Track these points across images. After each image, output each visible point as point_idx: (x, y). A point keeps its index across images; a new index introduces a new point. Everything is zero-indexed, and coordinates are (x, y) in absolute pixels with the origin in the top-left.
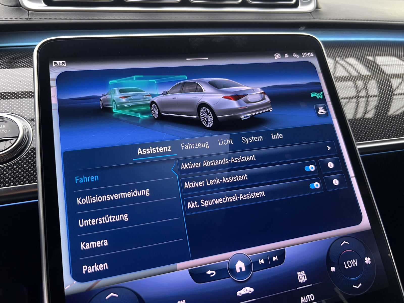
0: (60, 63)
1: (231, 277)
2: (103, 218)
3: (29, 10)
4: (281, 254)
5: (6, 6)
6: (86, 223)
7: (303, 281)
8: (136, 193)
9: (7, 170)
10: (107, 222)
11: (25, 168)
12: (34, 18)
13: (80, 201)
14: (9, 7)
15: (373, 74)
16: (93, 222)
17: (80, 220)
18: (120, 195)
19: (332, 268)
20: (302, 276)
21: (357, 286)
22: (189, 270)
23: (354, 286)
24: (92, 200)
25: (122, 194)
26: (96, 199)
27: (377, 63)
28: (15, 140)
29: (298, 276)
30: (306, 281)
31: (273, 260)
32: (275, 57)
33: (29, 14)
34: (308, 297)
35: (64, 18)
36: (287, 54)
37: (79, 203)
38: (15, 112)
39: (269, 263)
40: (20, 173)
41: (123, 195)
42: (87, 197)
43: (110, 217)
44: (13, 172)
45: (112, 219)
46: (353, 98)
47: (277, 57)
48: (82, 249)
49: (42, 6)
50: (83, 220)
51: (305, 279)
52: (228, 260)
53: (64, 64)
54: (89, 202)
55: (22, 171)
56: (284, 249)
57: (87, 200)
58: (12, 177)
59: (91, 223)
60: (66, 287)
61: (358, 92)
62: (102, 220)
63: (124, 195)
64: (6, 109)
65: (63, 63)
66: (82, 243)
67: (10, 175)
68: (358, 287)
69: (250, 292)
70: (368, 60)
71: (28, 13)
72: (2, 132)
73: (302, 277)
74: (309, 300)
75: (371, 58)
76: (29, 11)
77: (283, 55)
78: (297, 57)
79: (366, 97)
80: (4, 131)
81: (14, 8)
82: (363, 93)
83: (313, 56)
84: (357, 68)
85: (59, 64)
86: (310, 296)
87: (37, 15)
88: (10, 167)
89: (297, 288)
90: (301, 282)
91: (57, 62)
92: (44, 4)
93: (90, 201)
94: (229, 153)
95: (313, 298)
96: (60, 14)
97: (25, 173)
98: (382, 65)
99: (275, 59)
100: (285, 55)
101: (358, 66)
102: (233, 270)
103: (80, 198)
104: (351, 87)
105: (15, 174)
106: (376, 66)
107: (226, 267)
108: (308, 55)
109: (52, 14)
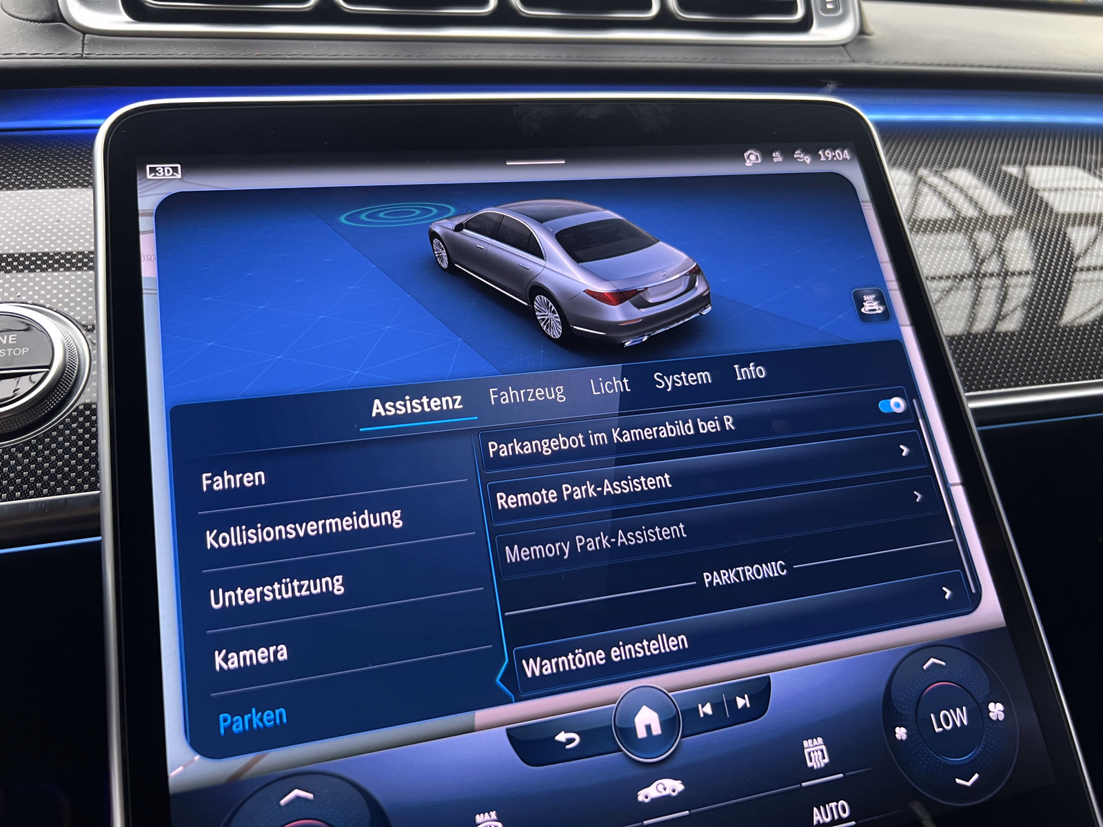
0: (166, 169)
1: (621, 750)
2: (276, 586)
3: (85, 31)
4: (760, 690)
5: (24, 20)
6: (230, 597)
7: (819, 766)
8: (367, 520)
9: (20, 455)
10: (285, 596)
11: (67, 451)
12: (98, 51)
13: (213, 539)
14: (32, 23)
15: (1019, 213)
16: (250, 596)
17: (212, 591)
18: (324, 526)
19: (897, 729)
20: (817, 751)
21: (968, 781)
22: (508, 730)
23: (958, 781)
24: (248, 538)
25: (328, 522)
26: (256, 534)
27: (1030, 184)
28: (42, 375)
29: (806, 751)
30: (826, 765)
31: (737, 707)
32: (745, 161)
33: (86, 42)
34: (831, 809)
35: (180, 54)
36: (777, 153)
37: (211, 545)
38: (42, 302)
39: (726, 715)
40: (53, 465)
41: (330, 524)
42: (232, 529)
43: (296, 583)
44: (34, 461)
45: (300, 591)
46: (963, 277)
47: (752, 162)
48: (218, 668)
49: (119, 21)
50: (220, 590)
51: (824, 758)
52: (615, 705)
53: (177, 172)
54: (240, 543)
55: (60, 458)
56: (769, 677)
57: (234, 537)
58: (33, 473)
59: (243, 598)
60: (172, 771)
61: (979, 261)
62: (273, 591)
63: (334, 524)
64: (19, 294)
65: (175, 169)
66: (217, 653)
67: (26, 468)
68: (969, 784)
69: (674, 791)
70: (1005, 174)
71: (83, 40)
72: (7, 352)
73: (816, 753)
74: (836, 817)
75: (1014, 170)
76: (84, 33)
77: (767, 155)
78: (804, 161)
79: (999, 275)
80: (12, 351)
81: (46, 26)
82: (992, 266)
83: (848, 157)
84: (975, 197)
85: (164, 171)
86: (837, 807)
87: (106, 44)
88: (27, 448)
89: (803, 784)
90: (813, 767)
91: (159, 167)
92: (125, 17)
93: (242, 540)
94: (620, 415)
95: (845, 812)
96: (169, 44)
97: (67, 464)
98: (1044, 190)
99: (747, 164)
100: (774, 155)
101: (977, 191)
102: (628, 732)
103: (215, 531)
104: (960, 248)
105: (40, 466)
106: (1026, 190)
107: (607, 724)
108: (835, 156)
109: (147, 43)
